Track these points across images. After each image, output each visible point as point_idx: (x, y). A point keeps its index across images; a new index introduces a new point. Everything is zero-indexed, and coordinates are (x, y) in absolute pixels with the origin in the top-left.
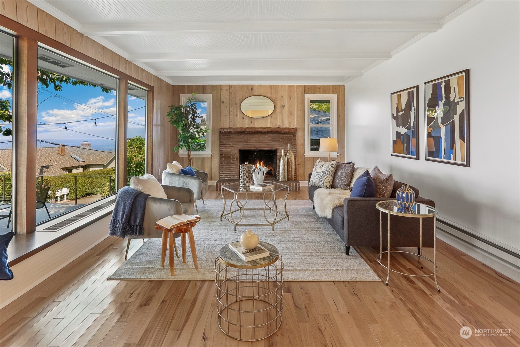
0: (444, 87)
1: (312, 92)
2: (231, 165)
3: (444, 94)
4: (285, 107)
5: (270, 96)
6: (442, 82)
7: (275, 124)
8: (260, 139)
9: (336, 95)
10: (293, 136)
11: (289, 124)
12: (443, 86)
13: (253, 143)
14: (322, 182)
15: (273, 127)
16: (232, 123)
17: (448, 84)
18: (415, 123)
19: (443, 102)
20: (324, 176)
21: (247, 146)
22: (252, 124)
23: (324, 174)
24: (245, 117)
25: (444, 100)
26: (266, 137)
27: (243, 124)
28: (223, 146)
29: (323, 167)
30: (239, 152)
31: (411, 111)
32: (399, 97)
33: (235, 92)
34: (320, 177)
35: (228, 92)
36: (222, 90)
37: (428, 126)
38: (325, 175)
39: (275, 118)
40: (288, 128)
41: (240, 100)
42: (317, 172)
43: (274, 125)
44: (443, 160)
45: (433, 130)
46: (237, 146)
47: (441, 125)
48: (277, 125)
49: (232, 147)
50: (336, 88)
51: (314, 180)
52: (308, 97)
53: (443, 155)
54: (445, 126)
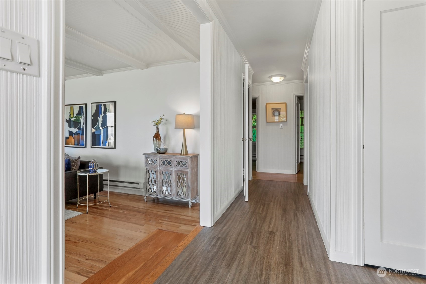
3: (103, 111)
6: (102, 105)
12: (102, 107)
17: (105, 106)
18: (84, 126)
19: (102, 115)
25: (103, 114)
32: (72, 109)
37: (93, 128)
44: (102, 147)
45: (96, 130)
47: (101, 128)
53: (101, 144)
54: (103, 128)
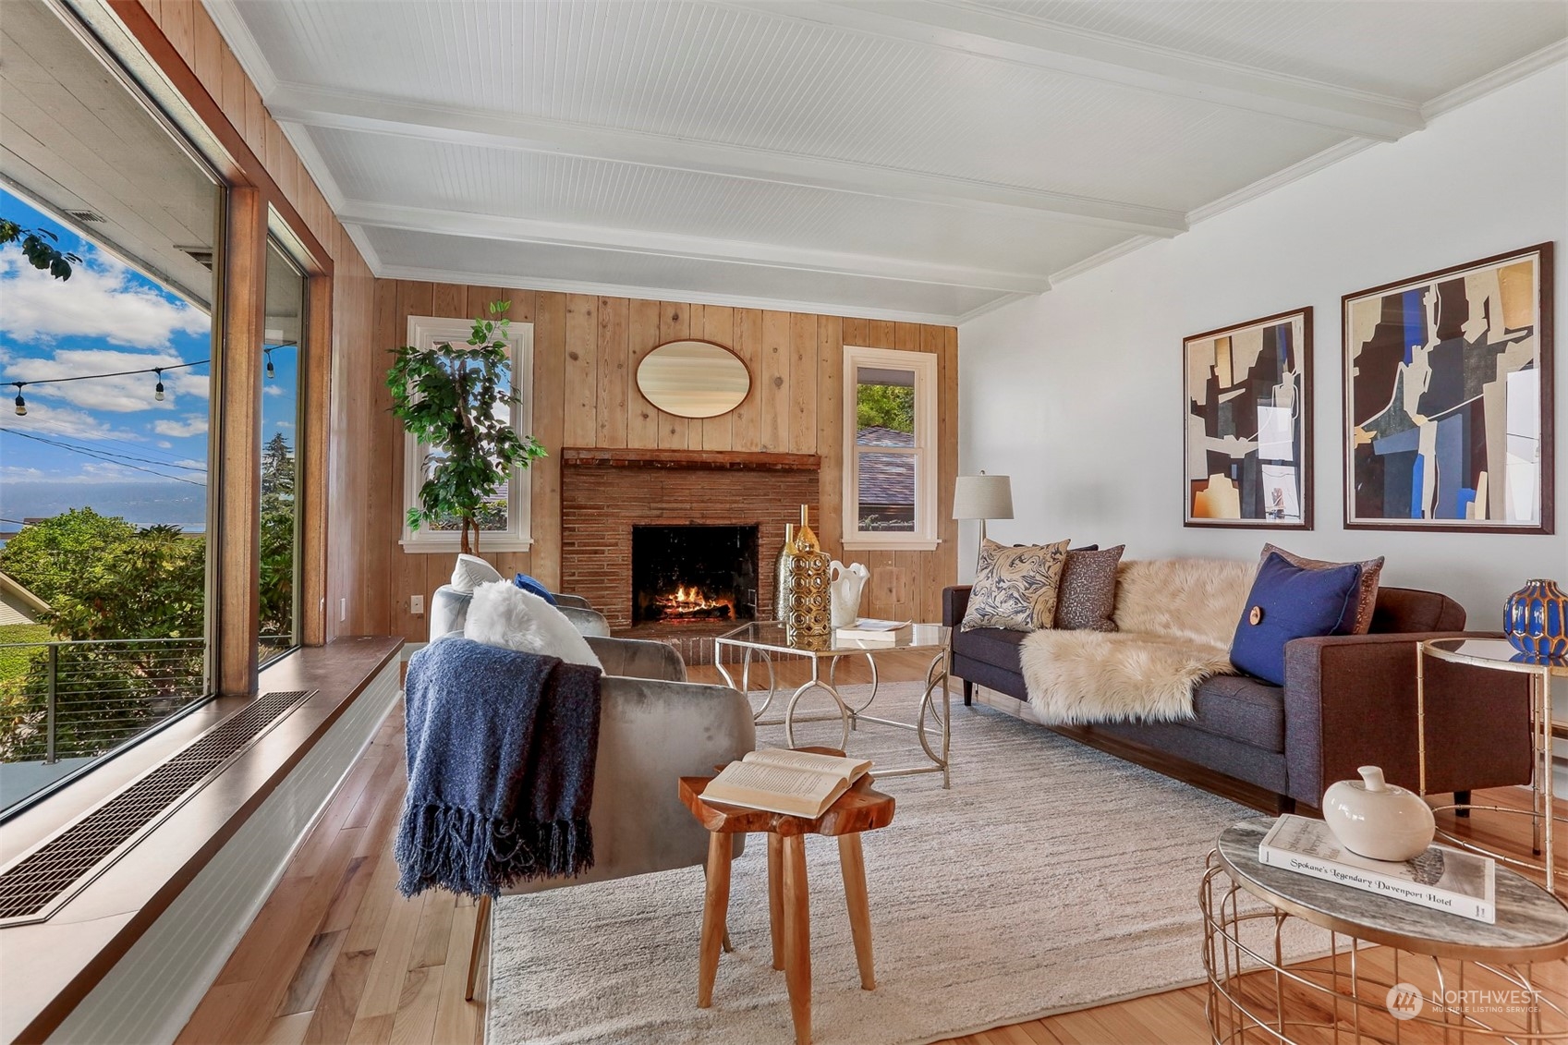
0: (1436, 304)
1: (865, 341)
2: (602, 582)
3: (1436, 324)
4: (783, 385)
5: (737, 348)
6: (1428, 289)
7: (752, 440)
8: (703, 488)
9: (933, 357)
10: (811, 481)
11: (796, 442)
12: (1430, 300)
13: (681, 502)
14: (1028, 612)
15: (744, 450)
16: (605, 431)
17: (1454, 292)
19: (1429, 347)
20: (1031, 591)
21: (658, 512)
22: (676, 436)
23: (1031, 585)
24: (652, 412)
25: (1433, 340)
26: (725, 482)
27: (642, 438)
28: (574, 514)
29: (1022, 561)
30: (633, 533)
31: (1277, 387)
32: (1224, 348)
33: (619, 324)
34: (1016, 595)
35: (594, 321)
36: (570, 311)
37: (1357, 425)
38: (1034, 587)
39: (752, 421)
40: (793, 455)
41: (634, 352)
42: (1001, 580)
43: (749, 444)
44: (1428, 521)
45: (1384, 434)
46: (624, 513)
47: (1421, 420)
48: (757, 445)
49: (607, 515)
50: (934, 333)
51: (988, 609)
52: (856, 356)
53: (1426, 504)
54: (1439, 419)
